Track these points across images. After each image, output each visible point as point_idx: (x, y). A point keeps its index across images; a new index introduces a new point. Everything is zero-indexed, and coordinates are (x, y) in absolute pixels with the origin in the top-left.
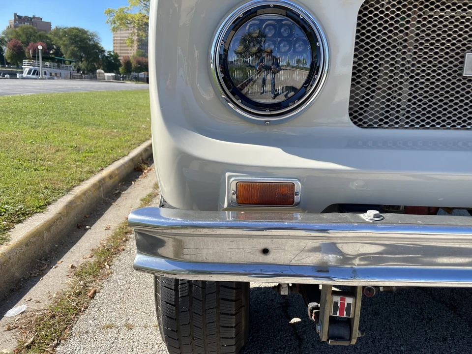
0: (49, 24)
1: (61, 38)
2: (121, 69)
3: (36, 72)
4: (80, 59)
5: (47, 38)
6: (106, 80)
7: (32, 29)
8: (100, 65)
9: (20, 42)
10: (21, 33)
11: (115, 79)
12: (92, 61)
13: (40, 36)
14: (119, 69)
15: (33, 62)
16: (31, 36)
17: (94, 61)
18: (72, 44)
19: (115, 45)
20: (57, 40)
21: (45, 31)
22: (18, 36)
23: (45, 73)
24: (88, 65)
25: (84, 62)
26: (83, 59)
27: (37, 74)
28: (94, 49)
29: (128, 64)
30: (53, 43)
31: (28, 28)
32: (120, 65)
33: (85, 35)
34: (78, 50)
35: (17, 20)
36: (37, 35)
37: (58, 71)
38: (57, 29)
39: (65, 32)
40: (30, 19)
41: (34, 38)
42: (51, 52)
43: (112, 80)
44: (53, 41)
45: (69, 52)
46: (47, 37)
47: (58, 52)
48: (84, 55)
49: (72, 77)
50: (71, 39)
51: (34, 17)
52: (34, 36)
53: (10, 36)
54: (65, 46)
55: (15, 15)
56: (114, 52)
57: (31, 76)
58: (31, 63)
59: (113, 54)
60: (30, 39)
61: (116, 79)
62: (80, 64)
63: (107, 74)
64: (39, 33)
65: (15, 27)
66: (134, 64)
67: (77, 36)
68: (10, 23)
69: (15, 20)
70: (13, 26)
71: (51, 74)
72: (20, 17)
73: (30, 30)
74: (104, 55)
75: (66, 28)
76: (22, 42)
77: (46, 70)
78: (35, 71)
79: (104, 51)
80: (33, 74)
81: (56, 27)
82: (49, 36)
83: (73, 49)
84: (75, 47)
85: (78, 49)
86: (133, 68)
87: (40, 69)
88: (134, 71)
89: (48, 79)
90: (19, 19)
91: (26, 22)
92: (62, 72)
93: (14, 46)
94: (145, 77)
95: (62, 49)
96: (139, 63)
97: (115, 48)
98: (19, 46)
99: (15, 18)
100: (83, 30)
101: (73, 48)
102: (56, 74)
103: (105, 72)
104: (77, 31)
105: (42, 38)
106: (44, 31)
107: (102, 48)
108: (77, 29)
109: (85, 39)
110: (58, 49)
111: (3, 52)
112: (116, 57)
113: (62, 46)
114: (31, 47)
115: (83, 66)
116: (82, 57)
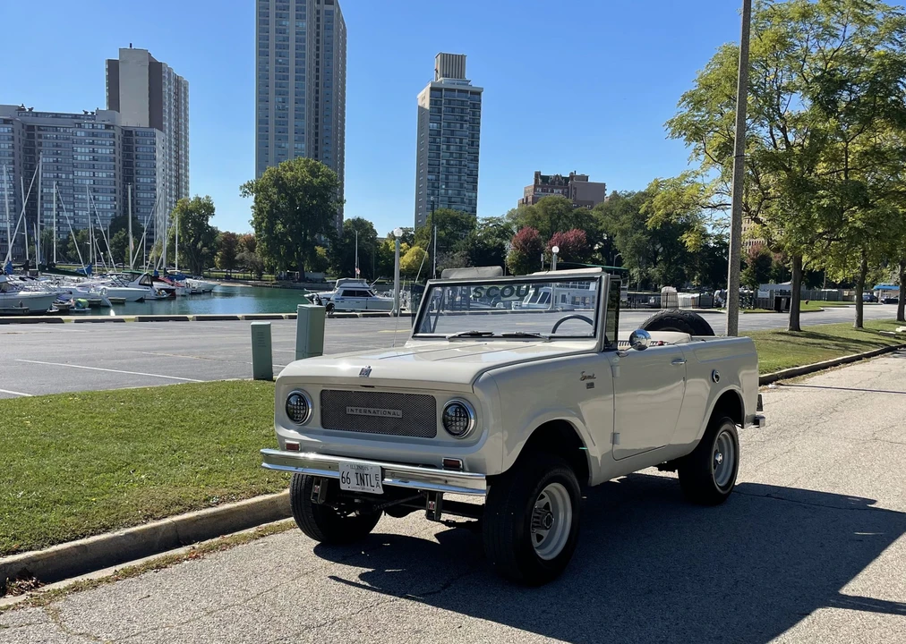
0: (602, 187)
1: (616, 218)
3: (547, 298)
7: (565, 202)
9: (536, 232)
10: (541, 213)
13: (577, 216)
16: (559, 218)
20: (608, 223)
21: (589, 204)
22: (536, 219)
23: (563, 299)
24: (668, 269)
25: (661, 265)
26: (659, 258)
27: (548, 302)
29: (762, 262)
30: (600, 228)
31: (557, 202)
34: (648, 241)
35: (539, 186)
36: (571, 215)
38: (615, 196)
39: (628, 204)
40: (564, 182)
41: (565, 221)
42: (596, 247)
44: (601, 225)
45: (629, 246)
46: (590, 217)
47: (609, 248)
48: (661, 250)
50: (636, 216)
51: (572, 176)
52: (566, 217)
53: (522, 221)
54: (624, 233)
55: (537, 175)
57: (536, 304)
60: (557, 224)
61: (702, 304)
62: (651, 270)
63: (681, 296)
64: (575, 211)
65: (535, 200)
68: (525, 192)
69: (536, 185)
70: (530, 200)
71: (574, 299)
72: (545, 179)
73: (560, 205)
75: (629, 195)
76: (541, 233)
77: (564, 292)
78: (544, 295)
80: (541, 301)
81: (615, 193)
82: (594, 213)
83: (639, 240)
84: (643, 233)
85: (649, 237)
90: (543, 182)
91: (557, 188)
93: (525, 241)
95: (618, 242)
98: (534, 242)
99: (536, 181)
101: (639, 235)
102: (584, 299)
103: (679, 291)
105: (580, 221)
106: (587, 204)
110: (611, 240)
111: (505, 253)
113: (618, 234)
114: (557, 240)
115: (657, 274)
116: (656, 253)
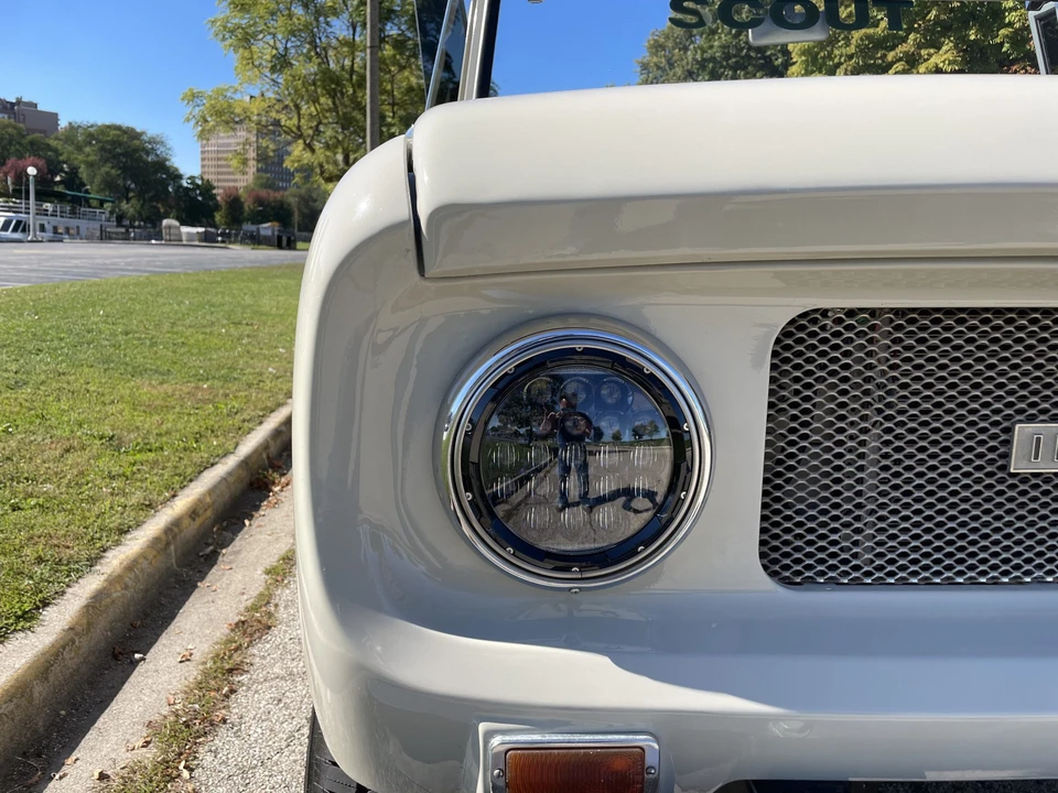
0: (54, 117)
1: (79, 149)
2: (218, 217)
3: (21, 226)
4: (124, 194)
5: (49, 147)
6: (184, 243)
7: (15, 128)
8: (171, 207)
11: (206, 241)
12: (151, 200)
13: (32, 143)
14: (213, 217)
15: (15, 203)
16: (10, 143)
17: (156, 198)
18: (106, 161)
19: (206, 162)
20: (69, 153)
21: (44, 132)
23: (42, 228)
24: (142, 206)
25: (134, 201)
26: (131, 194)
27: (24, 230)
28: (156, 172)
29: (234, 203)
30: (61, 158)
31: (6, 126)
32: (217, 207)
33: (137, 142)
34: (119, 175)
36: (25, 141)
37: (73, 223)
38: (72, 128)
39: (91, 136)
40: (9, 106)
41: (18, 147)
42: (58, 179)
43: (197, 243)
44: (61, 155)
45: (98, 180)
46: (48, 145)
47: (73, 180)
48: (133, 186)
49: (105, 237)
50: (102, 149)
51: (19, 102)
52: (20, 144)
54: (90, 165)
56: (202, 179)
57: (9, 234)
58: (11, 204)
59: (200, 182)
60: (8, 150)
61: (208, 239)
62: (124, 206)
63: (185, 230)
64: (30, 138)
66: (248, 205)
67: (116, 143)
71: (55, 229)
73: (10, 130)
74: (181, 186)
75: (92, 126)
77: (44, 220)
78: (19, 223)
79: (180, 177)
80: (15, 230)
81: (70, 123)
82: (53, 143)
83: (107, 173)
84: (113, 168)
85: (119, 172)
86: (245, 215)
87: (31, 219)
88: (248, 220)
89: (50, 241)
91: (1, 112)
92: (83, 224)
94: (273, 234)
95: (84, 173)
96: (259, 201)
97: (206, 169)
100: (133, 130)
101: (107, 169)
102: (67, 230)
103: (182, 224)
104: (118, 132)
105: (37, 148)
106: (41, 132)
107: (177, 170)
108: (118, 128)
109: (136, 150)
110: (74, 172)
112: (207, 189)
113: (83, 166)
114: (12, 168)
115: (131, 210)
116: (128, 190)
